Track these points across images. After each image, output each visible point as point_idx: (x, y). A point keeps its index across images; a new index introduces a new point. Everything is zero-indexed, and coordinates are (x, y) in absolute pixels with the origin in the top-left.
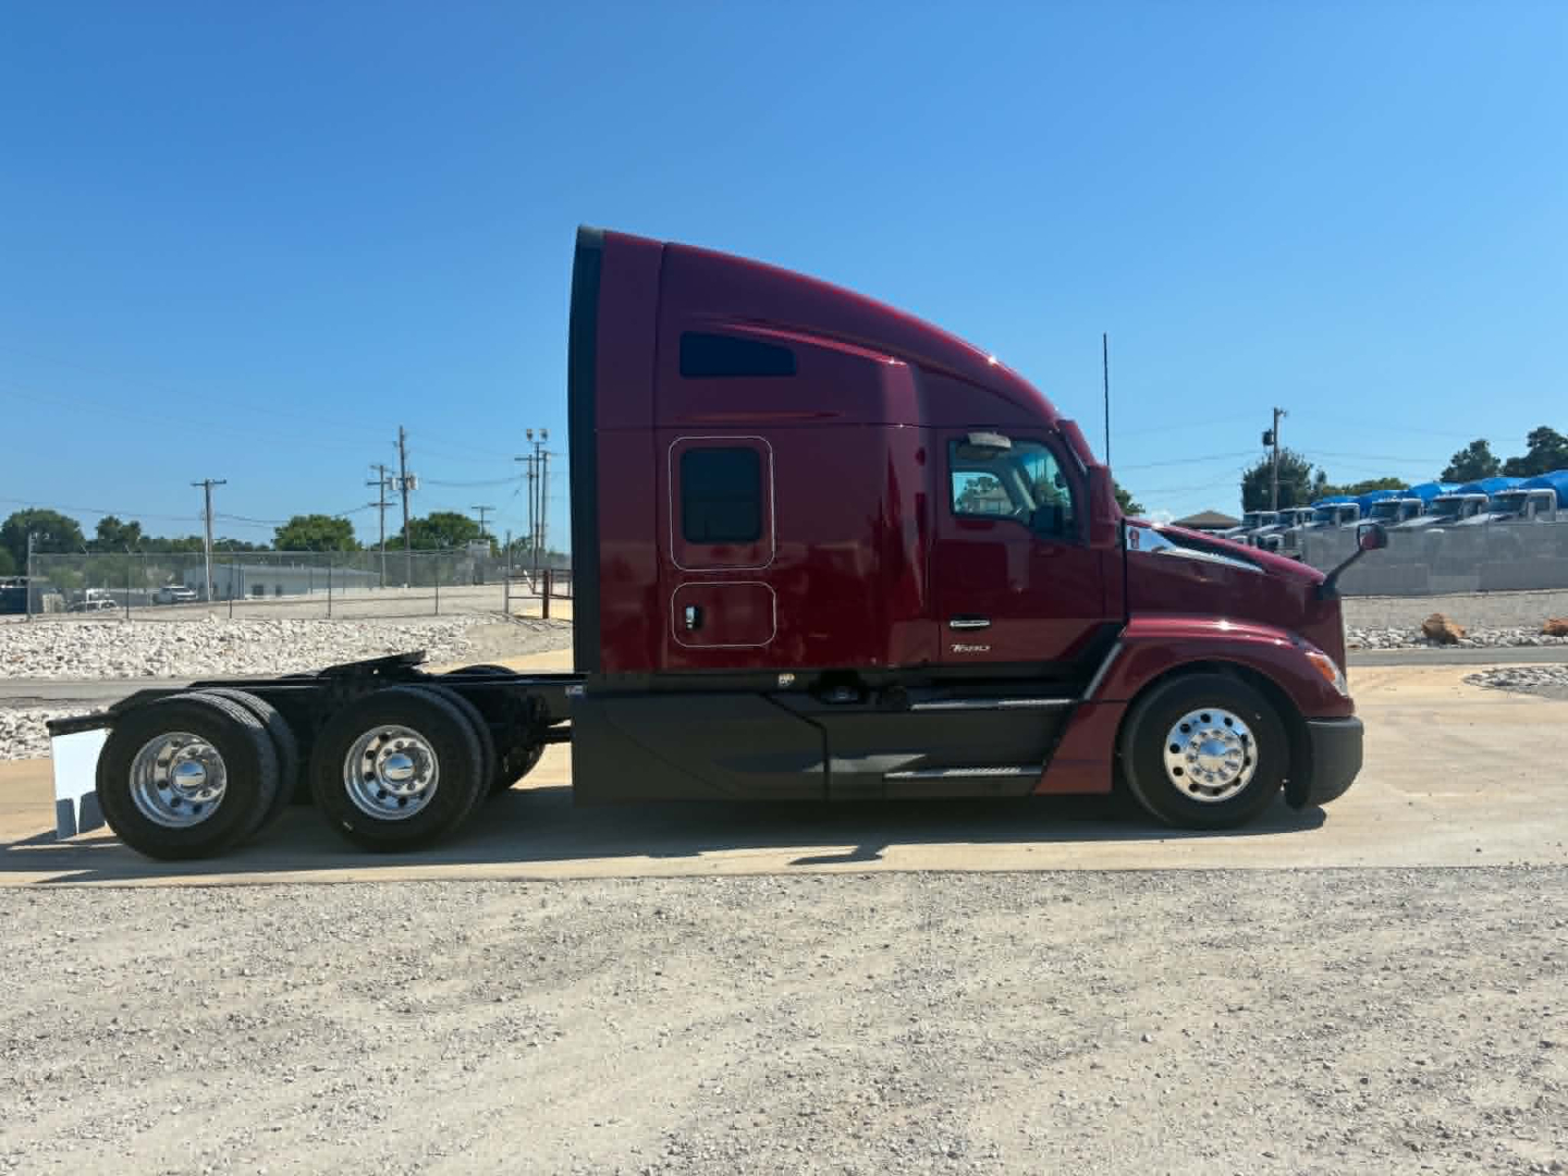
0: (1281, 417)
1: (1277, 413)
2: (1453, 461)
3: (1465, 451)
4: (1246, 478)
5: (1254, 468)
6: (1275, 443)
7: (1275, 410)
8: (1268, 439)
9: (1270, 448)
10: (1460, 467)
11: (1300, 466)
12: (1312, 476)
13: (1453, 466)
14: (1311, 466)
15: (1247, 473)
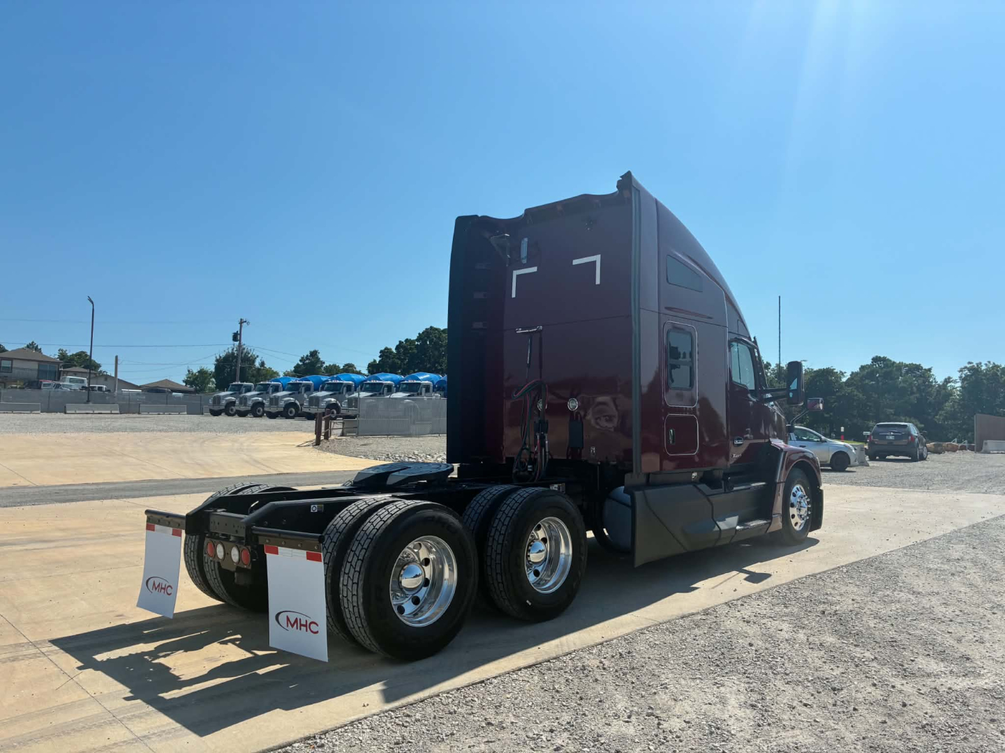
0: (244, 324)
1: (241, 322)
2: (301, 361)
3: (307, 356)
4: (217, 360)
5: (223, 355)
6: (240, 340)
7: (241, 319)
8: (236, 337)
9: (237, 343)
10: (304, 364)
11: (251, 356)
12: (257, 364)
13: (300, 363)
14: (258, 356)
15: (218, 358)
